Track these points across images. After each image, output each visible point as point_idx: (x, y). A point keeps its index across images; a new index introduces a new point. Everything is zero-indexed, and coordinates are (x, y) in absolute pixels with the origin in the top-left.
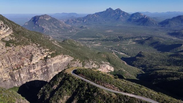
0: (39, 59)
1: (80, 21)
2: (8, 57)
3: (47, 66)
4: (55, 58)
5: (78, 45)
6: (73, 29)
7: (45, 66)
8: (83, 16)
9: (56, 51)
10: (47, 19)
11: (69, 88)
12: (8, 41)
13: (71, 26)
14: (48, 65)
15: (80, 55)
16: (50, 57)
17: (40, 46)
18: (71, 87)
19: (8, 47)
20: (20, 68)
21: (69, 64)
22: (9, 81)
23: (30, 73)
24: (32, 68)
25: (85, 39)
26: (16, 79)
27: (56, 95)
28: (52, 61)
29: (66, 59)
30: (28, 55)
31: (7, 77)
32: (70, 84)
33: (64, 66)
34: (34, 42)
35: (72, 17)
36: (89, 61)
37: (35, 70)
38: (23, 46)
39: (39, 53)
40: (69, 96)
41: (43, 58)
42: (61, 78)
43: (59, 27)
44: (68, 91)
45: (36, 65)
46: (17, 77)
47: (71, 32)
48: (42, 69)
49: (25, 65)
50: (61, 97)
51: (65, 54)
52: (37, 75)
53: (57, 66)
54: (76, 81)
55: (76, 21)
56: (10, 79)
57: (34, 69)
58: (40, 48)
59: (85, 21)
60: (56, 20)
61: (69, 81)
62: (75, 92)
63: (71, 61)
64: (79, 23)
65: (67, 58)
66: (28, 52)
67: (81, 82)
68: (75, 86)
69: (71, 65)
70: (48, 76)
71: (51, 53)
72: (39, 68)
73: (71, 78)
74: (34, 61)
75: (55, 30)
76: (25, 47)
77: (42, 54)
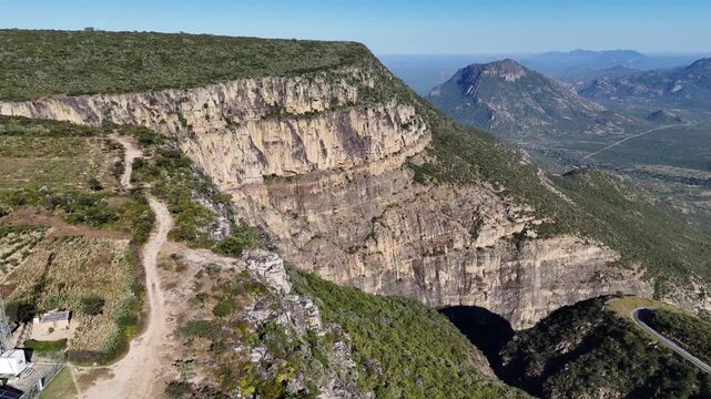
0: (497, 237)
1: (654, 86)
2: (418, 213)
3: (519, 265)
4: (549, 241)
5: (631, 197)
6: (613, 122)
7: (515, 263)
8: (671, 66)
9: (556, 219)
10: (510, 78)
11: (621, 366)
12: (419, 168)
13: (603, 108)
14: (524, 263)
15: (648, 247)
16: (535, 235)
17: (506, 193)
18: (630, 366)
19: (418, 184)
20: (442, 252)
21: (597, 274)
22: (408, 283)
23: (465, 274)
24: (475, 260)
25: (665, 169)
26: (427, 282)
27: (569, 372)
28: (540, 249)
29: (591, 253)
30: (467, 216)
31: (407, 271)
32: (624, 354)
33: (577, 275)
34: (488, 177)
35: (615, 69)
36: (687, 281)
37: (482, 268)
38: (456, 188)
39: (500, 216)
40: (618, 393)
41: (509, 235)
42: (589, 324)
43: (550, 111)
44: (616, 375)
45: (487, 255)
46: (430, 278)
47: (600, 132)
48: (501, 271)
49: (456, 246)
50: (588, 386)
51: (588, 232)
52: (485, 285)
53: (552, 272)
54: (650, 349)
55: (631, 85)
56: (411, 280)
57: (479, 264)
58: (505, 199)
59: (677, 88)
60: (546, 82)
61: (623, 342)
62: (645, 388)
63: (608, 264)
64: (643, 94)
65: (592, 250)
66: (467, 206)
67: (672, 361)
68: (646, 367)
69: (604, 278)
70: (518, 299)
71: (539, 222)
72: (494, 265)
73: (632, 334)
74: (484, 240)
75: (534, 121)
76: (463, 192)
77: (510, 219)
